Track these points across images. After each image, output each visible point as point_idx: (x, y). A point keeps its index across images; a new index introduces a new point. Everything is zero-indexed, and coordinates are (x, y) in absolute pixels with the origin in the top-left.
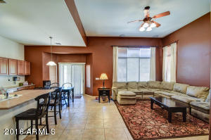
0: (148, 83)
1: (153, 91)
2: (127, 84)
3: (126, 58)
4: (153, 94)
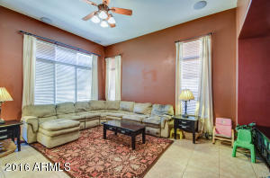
0: (89, 103)
1: (97, 113)
2: (57, 107)
3: (53, 62)
4: (99, 117)
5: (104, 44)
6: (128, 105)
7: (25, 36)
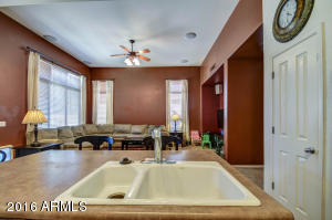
5: (91, 66)
6: (121, 127)
7: (32, 53)
